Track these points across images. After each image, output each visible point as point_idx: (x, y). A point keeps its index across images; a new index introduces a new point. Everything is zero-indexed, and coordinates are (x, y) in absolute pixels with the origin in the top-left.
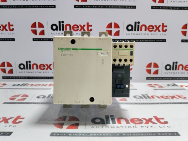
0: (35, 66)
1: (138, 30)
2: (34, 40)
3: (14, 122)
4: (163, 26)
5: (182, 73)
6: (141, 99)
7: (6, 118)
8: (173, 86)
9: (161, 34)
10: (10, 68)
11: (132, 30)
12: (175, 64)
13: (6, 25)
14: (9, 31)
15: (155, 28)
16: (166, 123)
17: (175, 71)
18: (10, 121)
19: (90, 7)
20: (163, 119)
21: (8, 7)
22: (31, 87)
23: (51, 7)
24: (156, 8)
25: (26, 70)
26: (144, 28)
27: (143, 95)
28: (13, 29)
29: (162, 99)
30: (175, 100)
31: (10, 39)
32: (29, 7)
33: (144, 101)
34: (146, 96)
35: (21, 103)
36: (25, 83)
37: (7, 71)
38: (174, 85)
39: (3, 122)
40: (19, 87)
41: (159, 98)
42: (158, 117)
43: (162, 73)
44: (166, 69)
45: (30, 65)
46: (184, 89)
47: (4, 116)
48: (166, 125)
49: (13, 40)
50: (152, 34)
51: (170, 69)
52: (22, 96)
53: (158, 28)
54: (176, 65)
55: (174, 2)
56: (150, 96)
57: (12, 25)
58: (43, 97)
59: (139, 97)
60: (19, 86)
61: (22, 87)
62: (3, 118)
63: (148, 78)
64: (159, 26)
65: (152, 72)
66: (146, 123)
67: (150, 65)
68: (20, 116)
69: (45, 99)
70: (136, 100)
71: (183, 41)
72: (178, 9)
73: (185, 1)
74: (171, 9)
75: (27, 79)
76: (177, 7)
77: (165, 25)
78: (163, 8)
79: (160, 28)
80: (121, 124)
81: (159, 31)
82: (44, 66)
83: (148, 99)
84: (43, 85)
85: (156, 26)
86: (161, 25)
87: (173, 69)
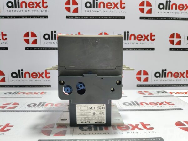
0: (27, 75)
1: (128, 40)
2: (27, 49)
3: (2, 130)
4: (152, 35)
5: (171, 80)
6: (130, 106)
8: (162, 93)
9: (150, 43)
12: (164, 72)
14: (2, 41)
15: (144, 38)
16: (152, 128)
17: (165, 78)
20: (149, 125)
22: (23, 96)
24: (144, 18)
25: (18, 79)
26: (133, 37)
27: (132, 102)
28: (6, 39)
29: (150, 105)
30: (163, 107)
31: (3, 48)
32: (22, 17)
33: (133, 107)
34: (135, 103)
35: (12, 111)
36: (17, 91)
38: (164, 92)
40: (11, 95)
42: (145, 123)
43: (152, 80)
44: (156, 76)
45: (22, 73)
46: (173, 96)
48: (151, 131)
49: (6, 49)
50: (141, 43)
51: (159, 76)
52: (13, 104)
54: (165, 73)
55: (161, 13)
56: (139, 103)
57: (6, 35)
58: (33, 105)
59: (128, 104)
60: (11, 94)
61: (14, 95)
63: (138, 86)
64: (148, 36)
65: (142, 79)
66: (132, 129)
67: (139, 73)
68: (9, 124)
69: (36, 107)
70: (125, 107)
71: (171, 49)
72: (165, 19)
73: (171, 13)
74: (158, 19)
75: (19, 87)
76: (164, 18)
77: (153, 34)
78: (151, 18)
79: (149, 38)
80: (108, 130)
81: (148, 40)
82: (37, 75)
83: (137, 106)
84: (35, 93)
85: (144, 35)
86: (150, 34)
87: (162, 77)
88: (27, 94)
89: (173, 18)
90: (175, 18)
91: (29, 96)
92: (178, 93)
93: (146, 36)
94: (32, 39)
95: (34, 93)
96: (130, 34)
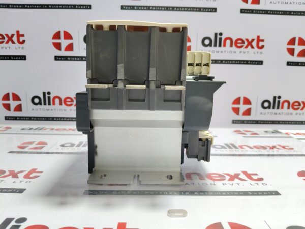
0: (57, 101)
1: (220, 46)
2: (57, 58)
3: (27, 176)
4: (259, 40)
5: (288, 114)
6: (223, 149)
7: (14, 171)
9: (256, 53)
10: (17, 103)
11: (210, 45)
12: (277, 100)
13: (13, 35)
14: (17, 44)
15: (246, 43)
16: (261, 179)
17: (278, 110)
18: (21, 175)
19: (145, 8)
20: (256, 174)
21: (17, 6)
22: (51, 132)
23: (85, 7)
24: (248, 12)
25: (43, 106)
26: (228, 42)
27: (226, 144)
28: (24, 42)
29: (255, 149)
30: (275, 152)
31: (18, 56)
32: (50, 6)
33: (227, 151)
34: (230, 145)
35: (37, 153)
36: (41, 126)
37: (13, 107)
39: (11, 176)
40: (32, 132)
41: (251, 148)
42: (249, 172)
43: (257, 113)
44: (263, 107)
45: (49, 98)
46: (291, 137)
47: (11, 169)
49: (23, 58)
50: (241, 52)
51: (269, 107)
52: (37, 144)
53: (250, 44)
54: (279, 102)
55: (275, 3)
56: (237, 145)
57: (23, 35)
58: (70, 145)
59: (220, 147)
60: (32, 130)
61: (36, 132)
62: (10, 171)
63: (234, 122)
64: (253, 40)
65: (241, 111)
66: (230, 180)
67: (237, 101)
68: (36, 169)
69: (74, 147)
70: (216, 150)
71: (289, 64)
72: (281, 14)
73: (292, 3)
74: (270, 14)
75: (45, 120)
76: (279, 11)
77: (261, 38)
78: (259, 12)
79: (254, 44)
80: (192, 179)
81: (252, 47)
82: (72, 101)
83: (234, 149)
84: (70, 129)
85: (247, 40)
86: (255, 38)
87: (274, 108)
88: (57, 130)
89: (294, 12)
90: (298, 12)
91: (61, 132)
92: (298, 134)
93: (250, 40)
94: (64, 43)
95: (68, 129)
96: (223, 37)
